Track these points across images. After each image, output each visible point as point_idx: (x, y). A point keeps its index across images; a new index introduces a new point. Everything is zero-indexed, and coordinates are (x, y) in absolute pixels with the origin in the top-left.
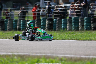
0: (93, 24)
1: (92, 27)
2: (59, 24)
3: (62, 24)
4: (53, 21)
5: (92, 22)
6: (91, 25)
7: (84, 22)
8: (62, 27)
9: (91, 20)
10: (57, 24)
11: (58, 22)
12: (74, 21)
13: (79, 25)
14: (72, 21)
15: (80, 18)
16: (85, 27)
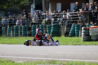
0: (28, 32)
1: (27, 34)
2: (5, 32)
3: (7, 31)
4: (2, 29)
5: (27, 30)
6: (26, 33)
7: (22, 30)
8: (8, 34)
9: (27, 28)
10: (4, 32)
11: (5, 30)
12: (15, 29)
13: (19, 33)
14: (14, 29)
15: (19, 27)
16: (22, 34)
